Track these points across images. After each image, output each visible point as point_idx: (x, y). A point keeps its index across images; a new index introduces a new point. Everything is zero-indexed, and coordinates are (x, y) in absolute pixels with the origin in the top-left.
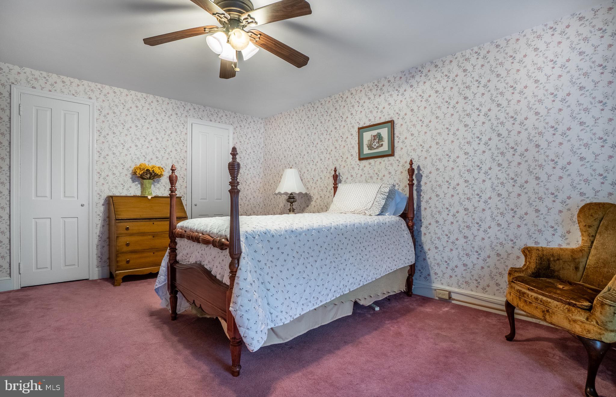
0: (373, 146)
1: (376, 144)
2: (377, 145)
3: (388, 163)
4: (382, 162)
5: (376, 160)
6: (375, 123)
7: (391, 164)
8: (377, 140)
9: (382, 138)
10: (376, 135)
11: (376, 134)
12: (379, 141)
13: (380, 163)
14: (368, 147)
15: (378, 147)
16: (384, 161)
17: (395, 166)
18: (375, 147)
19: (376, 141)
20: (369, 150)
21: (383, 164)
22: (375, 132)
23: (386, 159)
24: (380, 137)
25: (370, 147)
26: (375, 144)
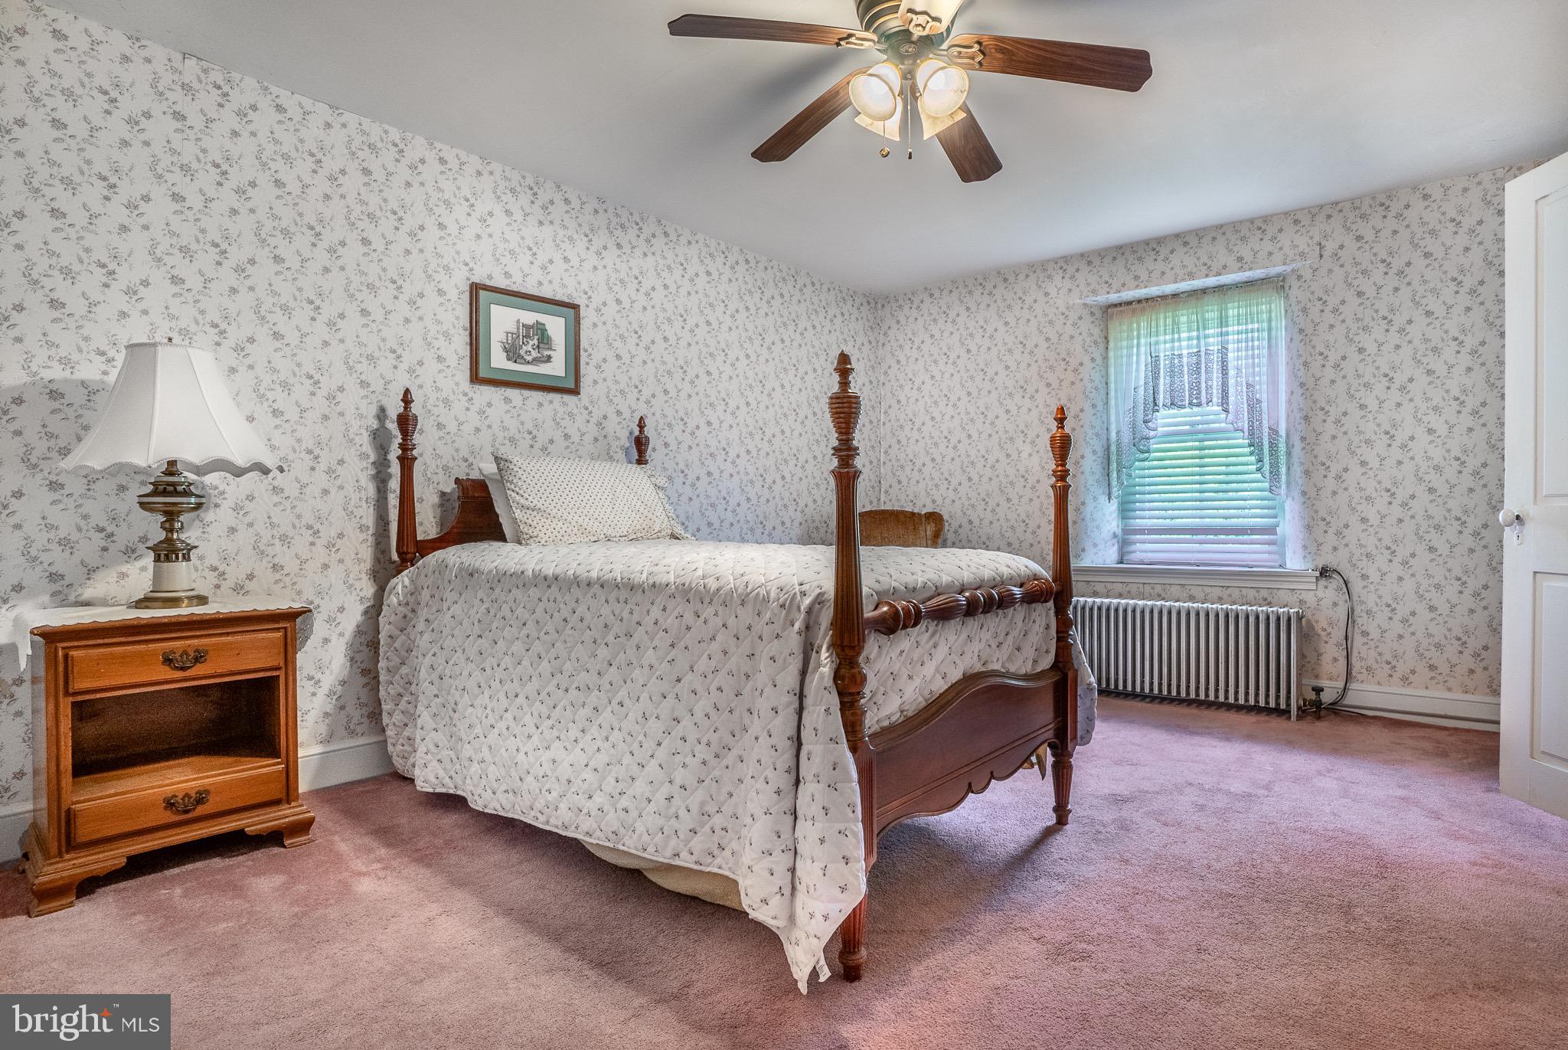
0: (522, 352)
1: (533, 352)
2: (535, 354)
3: (561, 410)
4: (546, 404)
5: (526, 393)
6: (523, 291)
7: (571, 415)
8: (536, 342)
9: (549, 339)
10: (532, 327)
11: (531, 323)
12: (541, 345)
13: (540, 405)
14: (506, 350)
15: (536, 361)
16: (551, 402)
17: (580, 420)
18: (529, 358)
19: (531, 343)
20: (509, 359)
21: (548, 409)
22: (530, 317)
23: (556, 397)
24: (543, 334)
25: (511, 354)
26: (529, 348)
